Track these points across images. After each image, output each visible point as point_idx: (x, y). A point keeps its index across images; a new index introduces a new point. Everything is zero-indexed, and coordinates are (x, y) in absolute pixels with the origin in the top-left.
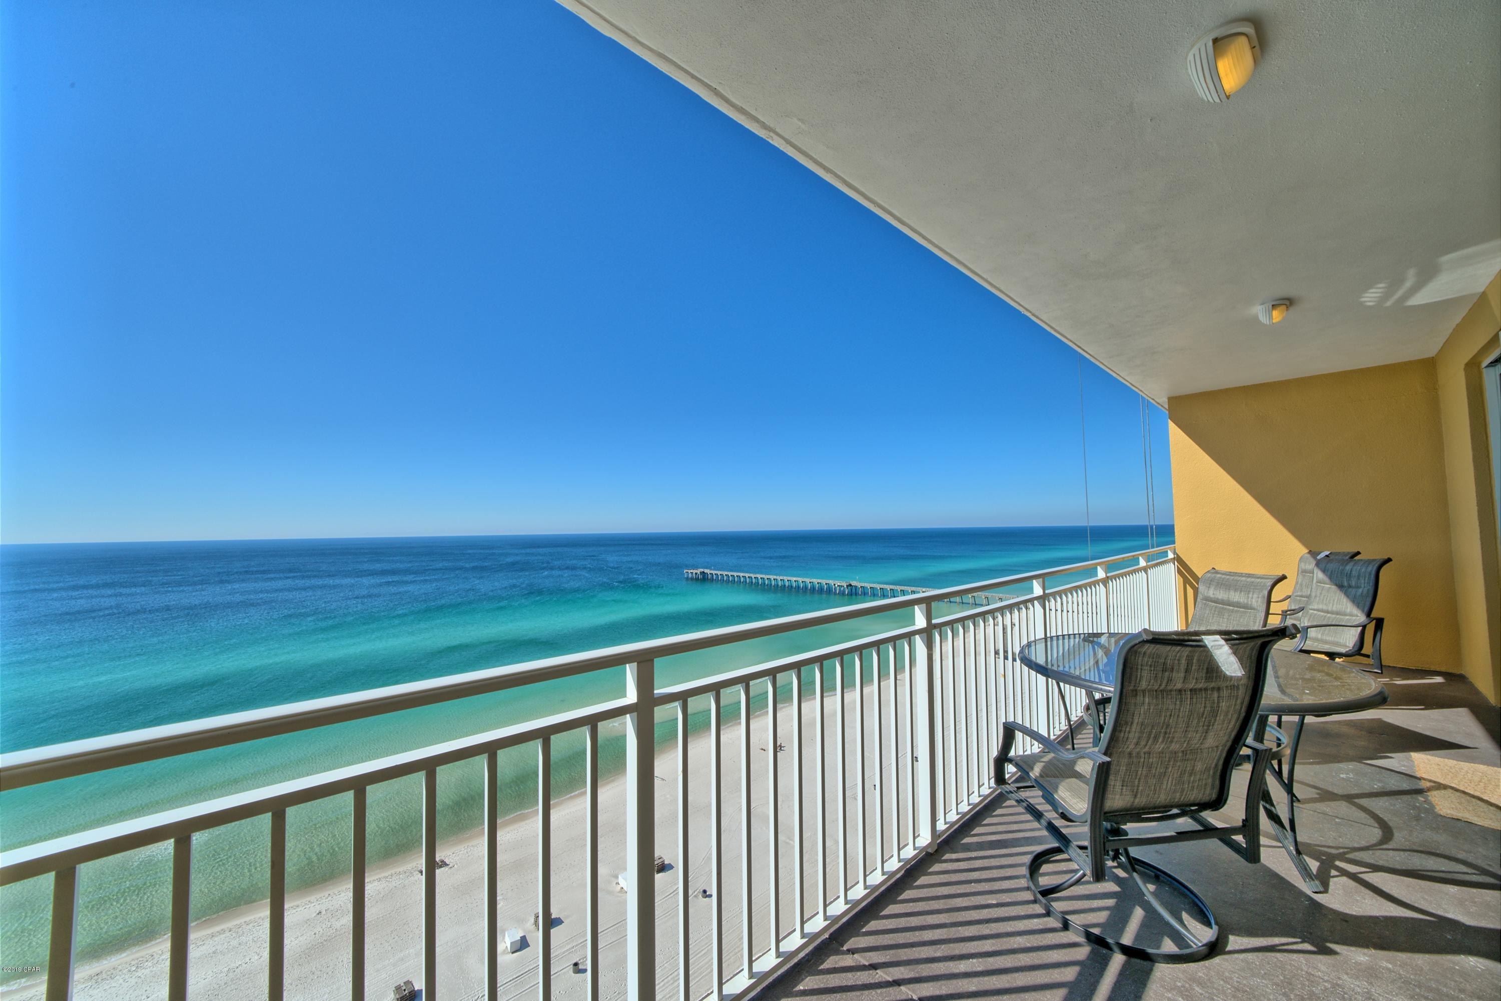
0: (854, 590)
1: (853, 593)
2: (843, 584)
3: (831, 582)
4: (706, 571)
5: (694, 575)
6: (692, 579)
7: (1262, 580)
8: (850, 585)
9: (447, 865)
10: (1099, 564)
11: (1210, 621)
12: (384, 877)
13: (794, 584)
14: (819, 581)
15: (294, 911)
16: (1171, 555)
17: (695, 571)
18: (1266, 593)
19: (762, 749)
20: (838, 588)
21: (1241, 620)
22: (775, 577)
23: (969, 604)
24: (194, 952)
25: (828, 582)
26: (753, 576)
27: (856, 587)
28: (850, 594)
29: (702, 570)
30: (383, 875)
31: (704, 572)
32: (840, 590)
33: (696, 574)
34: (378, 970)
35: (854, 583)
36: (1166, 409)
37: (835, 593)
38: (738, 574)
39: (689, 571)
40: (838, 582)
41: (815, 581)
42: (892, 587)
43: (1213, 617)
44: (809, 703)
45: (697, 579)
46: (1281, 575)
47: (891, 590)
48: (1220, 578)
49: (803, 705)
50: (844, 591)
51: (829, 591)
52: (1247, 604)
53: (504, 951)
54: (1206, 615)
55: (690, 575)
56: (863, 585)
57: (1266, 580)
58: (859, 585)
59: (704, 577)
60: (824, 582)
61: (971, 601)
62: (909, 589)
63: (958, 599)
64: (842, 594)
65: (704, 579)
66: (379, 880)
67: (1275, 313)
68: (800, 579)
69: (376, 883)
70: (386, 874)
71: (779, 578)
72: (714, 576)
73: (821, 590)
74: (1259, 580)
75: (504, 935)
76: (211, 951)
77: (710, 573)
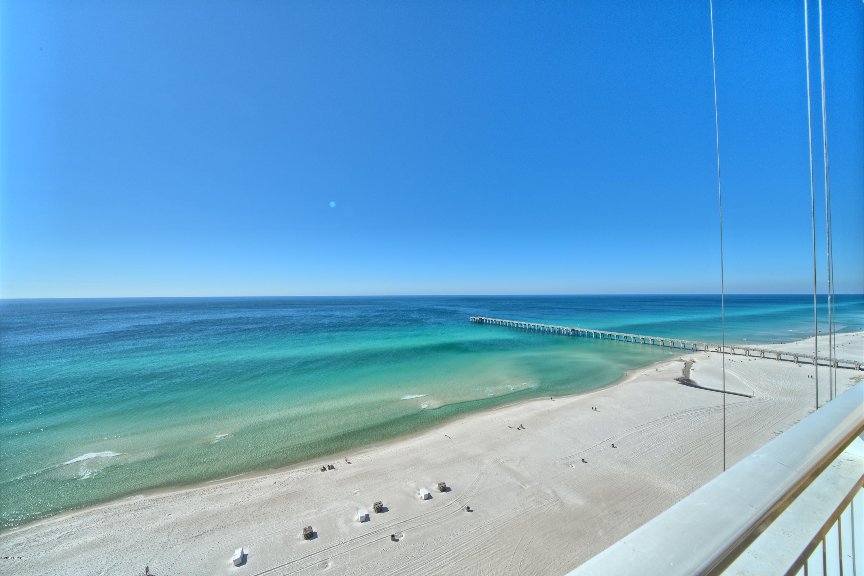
2: (568, 329)
3: (561, 328)
5: (476, 320)
6: (474, 322)
8: (574, 330)
14: (553, 326)
19: (510, 427)
20: (565, 332)
25: (558, 327)
26: (511, 322)
29: (481, 317)
31: (481, 319)
39: (473, 318)
40: (566, 327)
45: (477, 323)
55: (473, 320)
56: (582, 330)
59: (481, 321)
71: (527, 324)
72: (488, 321)
77: (485, 320)
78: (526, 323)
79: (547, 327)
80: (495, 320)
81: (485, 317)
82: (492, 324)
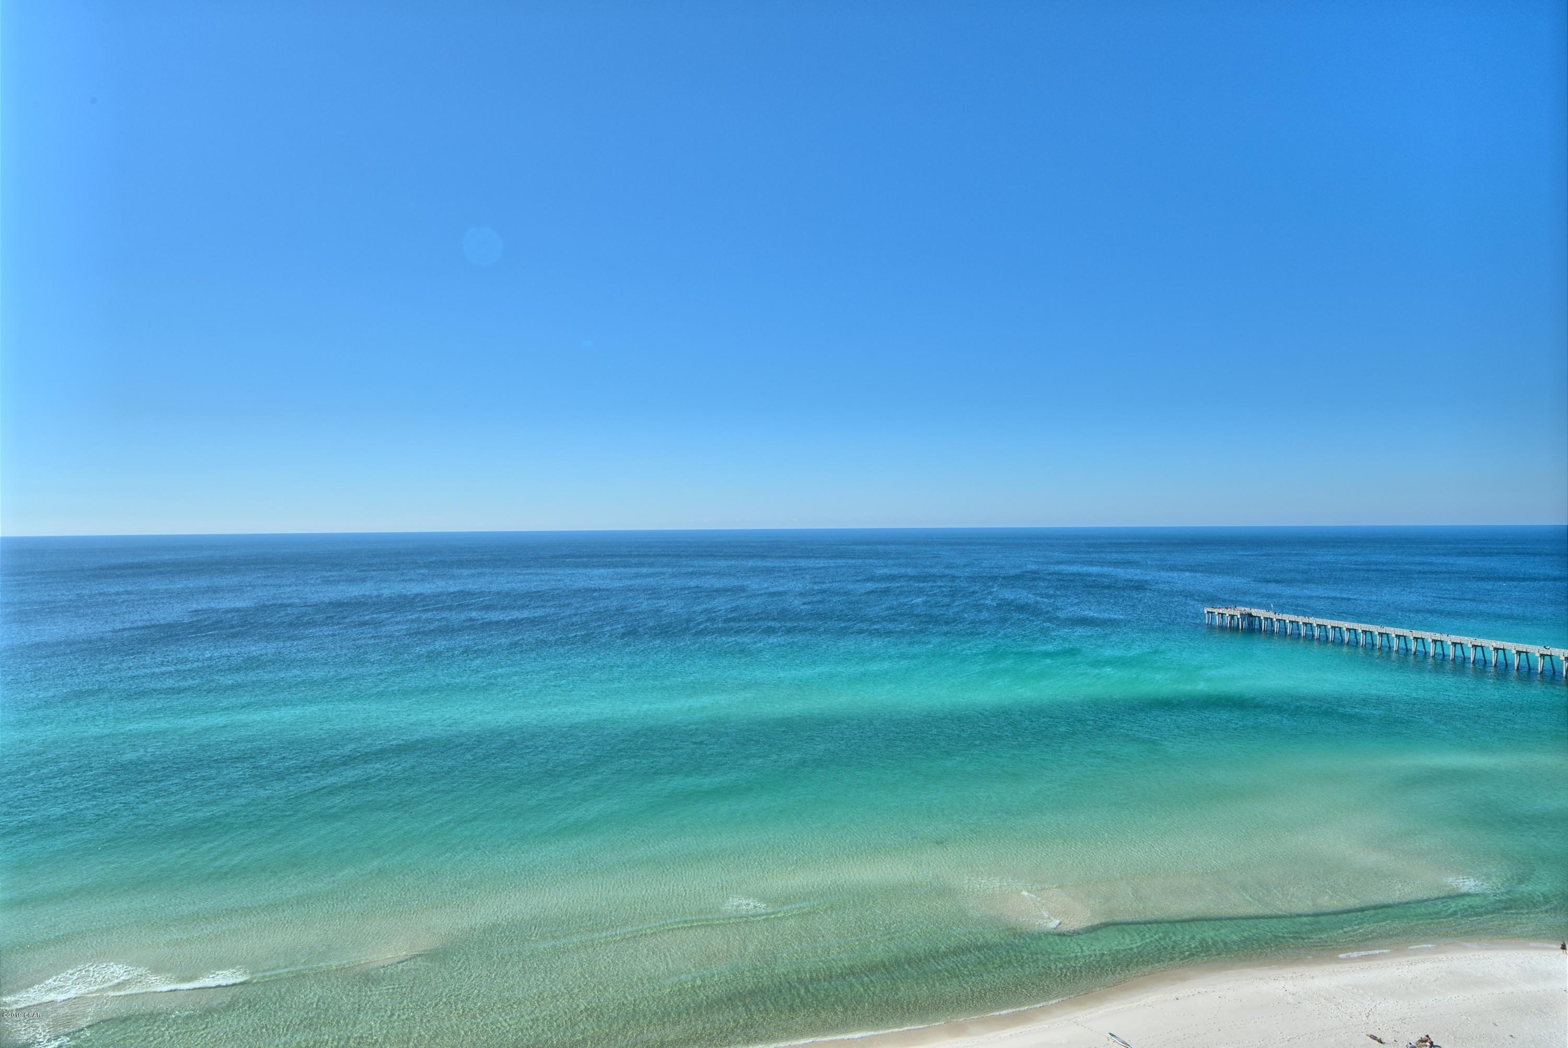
4: (1255, 612)
5: (1228, 621)
6: (1222, 628)
14: (1522, 647)
17: (1228, 612)
19: (1374, 1038)
29: (1248, 610)
31: (1250, 615)
33: (1232, 616)
39: (1216, 611)
45: (1234, 629)
55: (1217, 620)
59: (1251, 624)
65: (1251, 629)
71: (1448, 639)
72: (1276, 625)
77: (1266, 619)
78: (1444, 637)
79: (1542, 656)
80: (1306, 620)
81: (1268, 608)
82: (1283, 634)
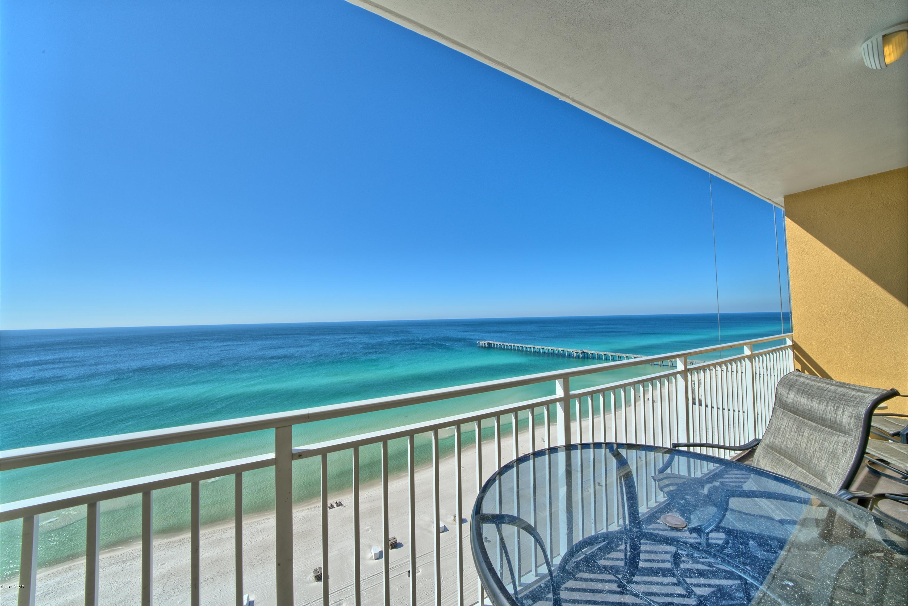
0: (586, 355)
1: (585, 357)
2: (578, 351)
3: (571, 350)
4: (490, 342)
5: (483, 345)
6: (482, 347)
7: (859, 393)
8: (584, 352)
9: (342, 505)
10: (745, 344)
11: (787, 436)
12: (311, 508)
13: (546, 351)
14: (562, 349)
15: (267, 521)
16: (789, 343)
17: (483, 342)
18: (863, 411)
20: (575, 354)
21: (826, 444)
22: (534, 346)
23: (668, 366)
24: (202, 542)
25: (568, 350)
26: (520, 345)
27: (587, 353)
28: (584, 358)
29: (488, 342)
30: (310, 507)
32: (576, 356)
33: (485, 344)
34: (306, 559)
35: (586, 351)
36: (782, 206)
37: (573, 357)
38: (510, 344)
39: (480, 342)
40: (575, 350)
41: (560, 349)
42: (613, 354)
43: (790, 432)
44: (553, 426)
45: (485, 347)
46: (889, 389)
47: (611, 355)
48: (803, 383)
49: (551, 427)
50: (579, 356)
51: (569, 356)
52: (835, 421)
53: (371, 558)
54: (783, 427)
55: (481, 345)
56: (592, 352)
57: (864, 394)
58: (589, 352)
60: (565, 350)
61: (670, 364)
62: (625, 355)
63: (660, 363)
64: (578, 357)
65: (489, 347)
66: (308, 509)
67: (888, 50)
68: (550, 348)
69: (307, 511)
70: (312, 506)
72: (496, 345)
73: (564, 355)
74: (854, 393)
75: (371, 549)
76: (230, 536)
77: (493, 344)
79: (556, 350)
